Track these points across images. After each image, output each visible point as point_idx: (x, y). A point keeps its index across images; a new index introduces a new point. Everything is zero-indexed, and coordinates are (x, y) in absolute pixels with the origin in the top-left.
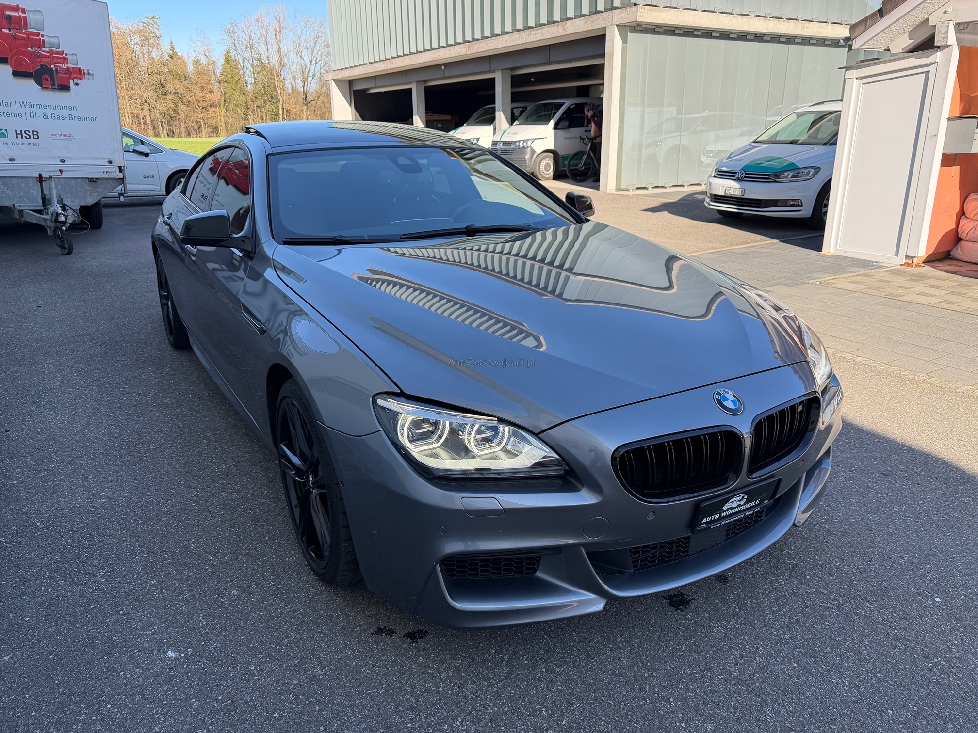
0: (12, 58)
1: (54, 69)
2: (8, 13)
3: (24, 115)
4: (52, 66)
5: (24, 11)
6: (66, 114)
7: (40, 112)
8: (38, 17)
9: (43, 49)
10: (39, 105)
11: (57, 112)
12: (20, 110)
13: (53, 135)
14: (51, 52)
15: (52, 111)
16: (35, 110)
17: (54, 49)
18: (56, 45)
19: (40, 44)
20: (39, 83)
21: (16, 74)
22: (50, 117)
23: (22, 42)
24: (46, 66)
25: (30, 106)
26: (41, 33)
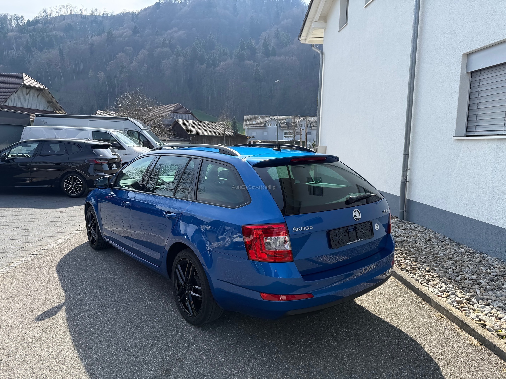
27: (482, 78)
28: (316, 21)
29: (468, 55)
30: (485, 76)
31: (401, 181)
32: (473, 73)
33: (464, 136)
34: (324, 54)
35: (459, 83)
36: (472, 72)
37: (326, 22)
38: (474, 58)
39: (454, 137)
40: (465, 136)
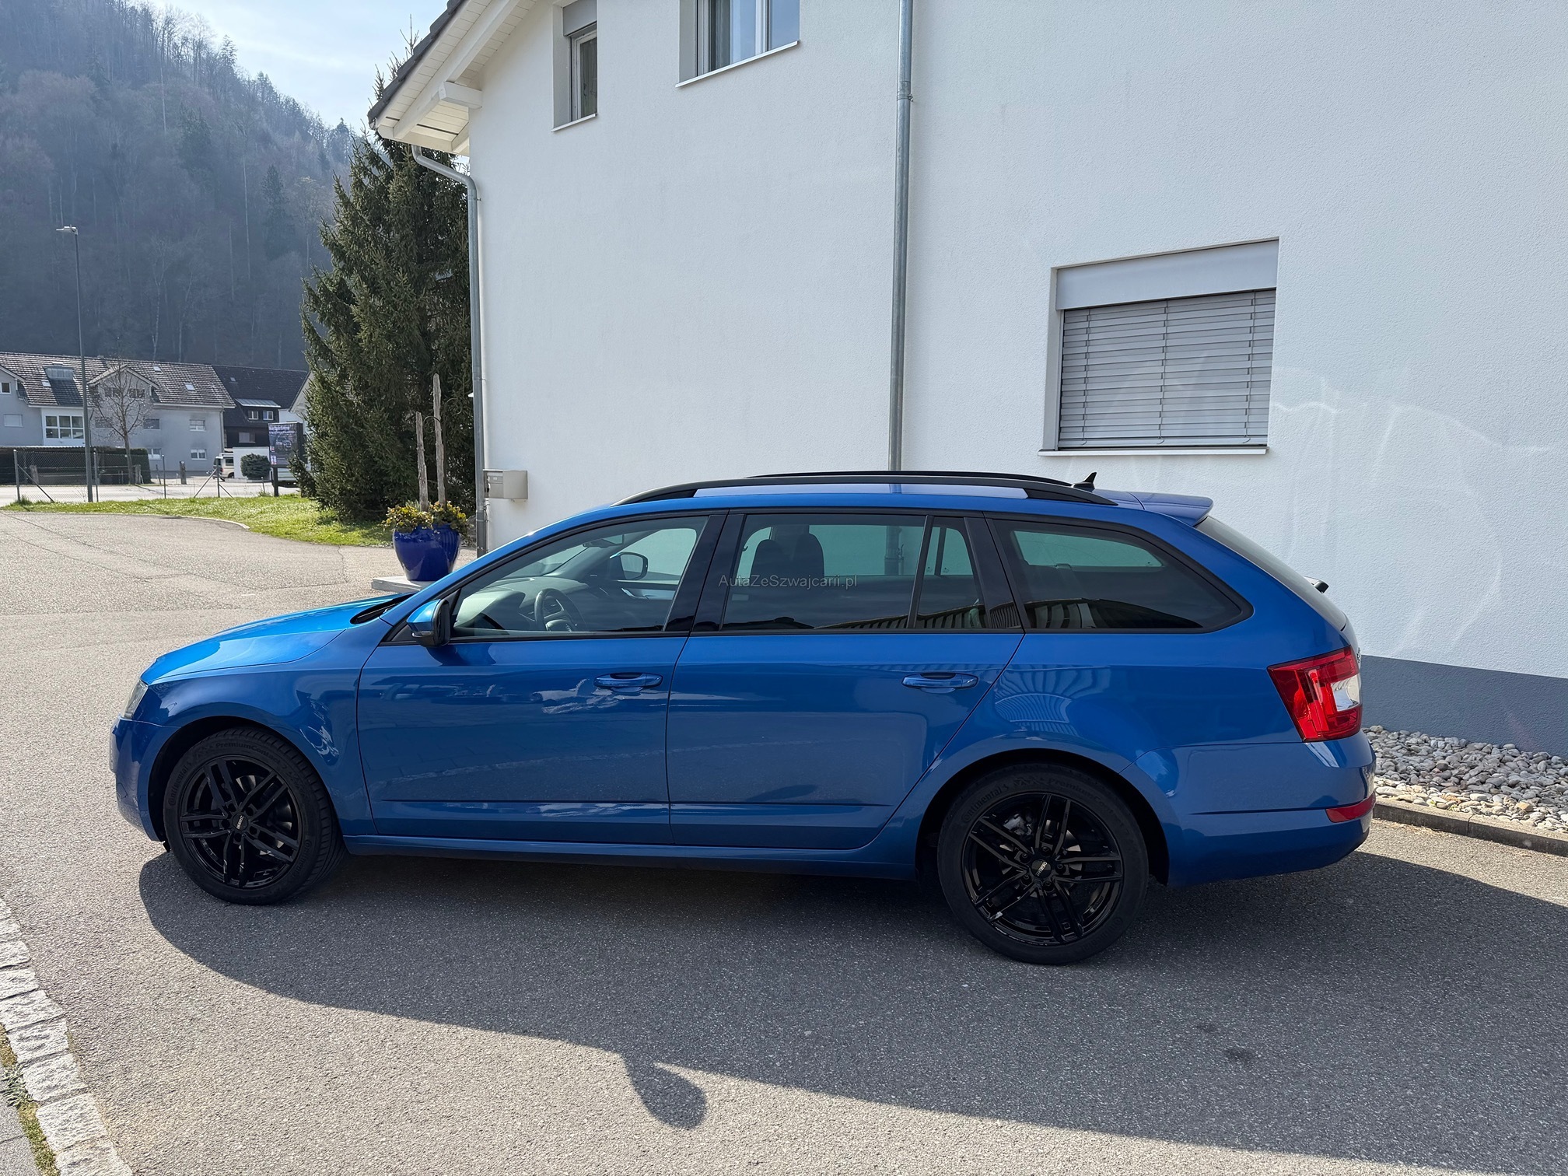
27: (1092, 324)
28: (452, 79)
29: (1059, 271)
30: (1099, 321)
31: (886, 558)
32: (1068, 314)
33: (1054, 450)
34: (479, 188)
35: (1047, 331)
36: (1065, 310)
37: (480, 90)
38: (1071, 278)
39: (1041, 450)
40: (1057, 449)
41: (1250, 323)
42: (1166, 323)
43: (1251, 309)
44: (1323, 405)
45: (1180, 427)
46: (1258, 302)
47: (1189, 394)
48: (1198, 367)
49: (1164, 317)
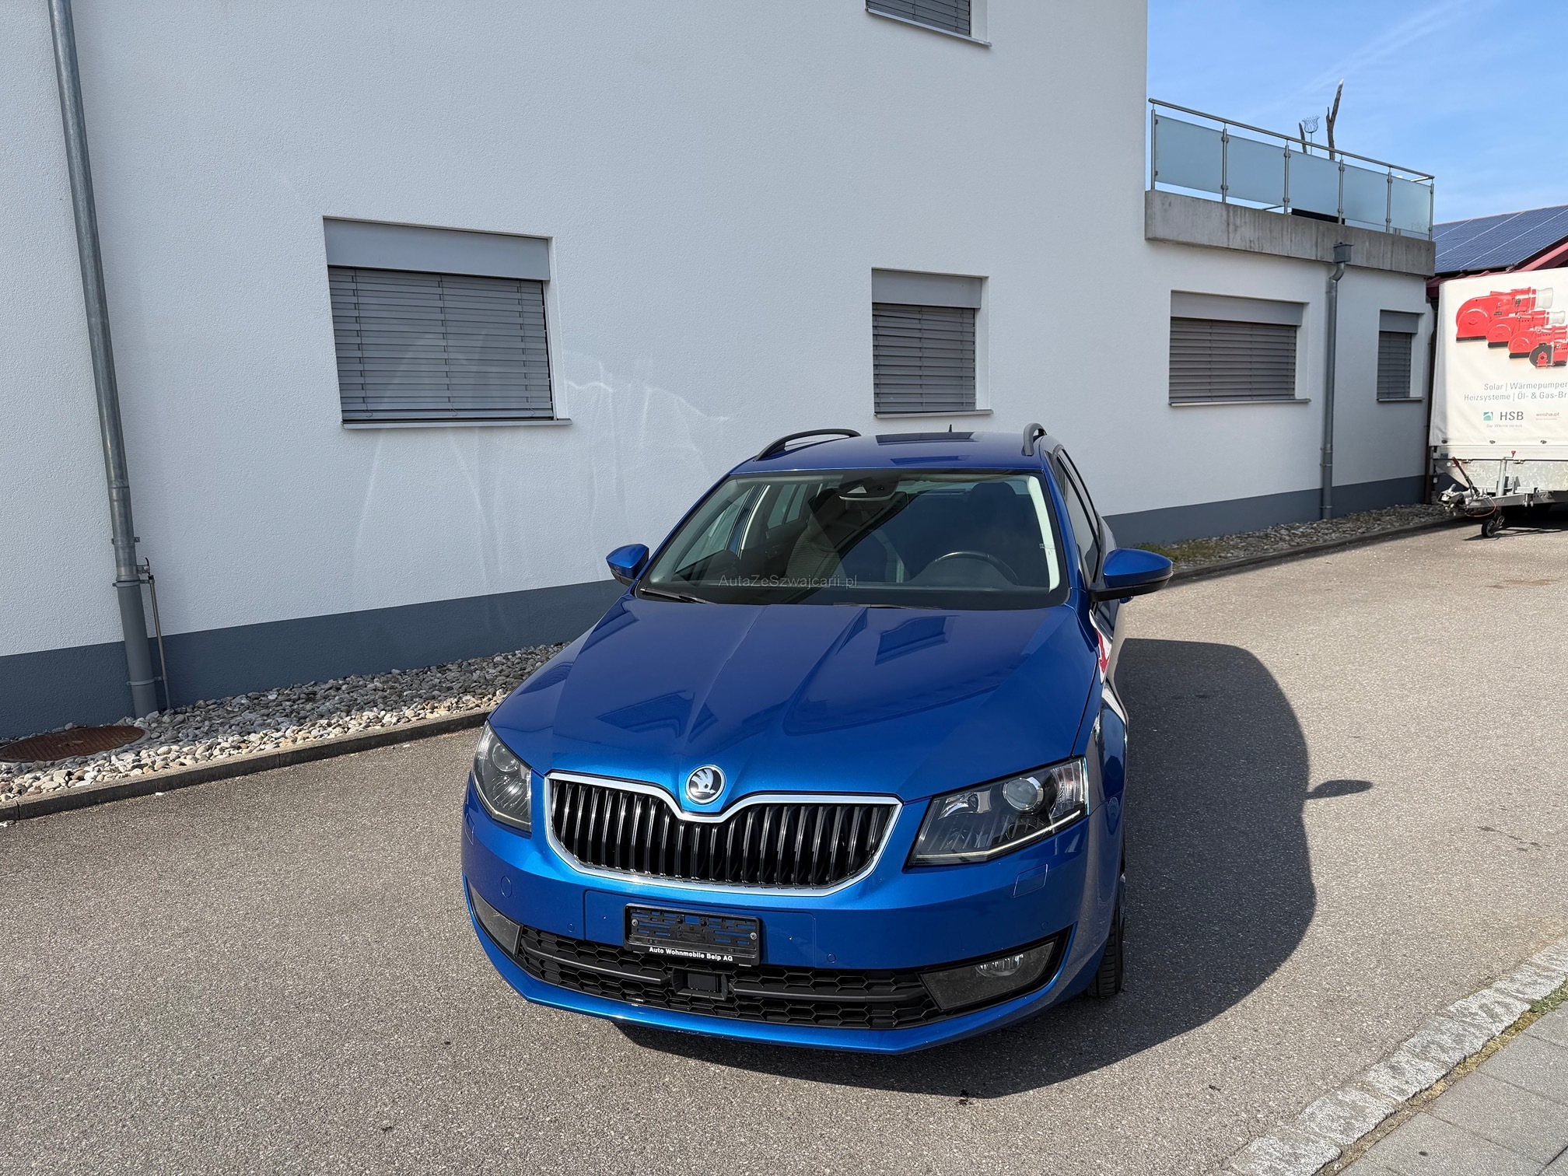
0: (1512, 341)
1: (1553, 346)
2: (1518, 297)
3: (1512, 398)
4: (1552, 344)
5: (1534, 292)
6: (1556, 392)
7: (1528, 392)
8: (1549, 294)
9: (1546, 327)
10: (1529, 386)
11: (1547, 391)
12: (1510, 392)
13: (1538, 415)
14: (1554, 328)
15: (1542, 389)
16: (1523, 391)
17: (1557, 325)
18: (1560, 321)
19: (1544, 321)
20: (1534, 362)
21: (1512, 356)
22: (1538, 396)
23: (1527, 323)
24: (1545, 344)
25: (1521, 387)
26: (1547, 310)
27: (360, 287)
29: (329, 221)
39: (342, 423)
41: (519, 308)
42: (441, 297)
43: (518, 296)
44: (602, 385)
45: (470, 400)
46: (523, 290)
47: (474, 368)
48: (480, 344)
49: (439, 291)
